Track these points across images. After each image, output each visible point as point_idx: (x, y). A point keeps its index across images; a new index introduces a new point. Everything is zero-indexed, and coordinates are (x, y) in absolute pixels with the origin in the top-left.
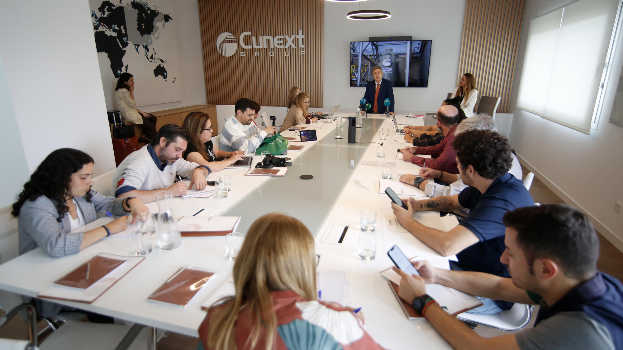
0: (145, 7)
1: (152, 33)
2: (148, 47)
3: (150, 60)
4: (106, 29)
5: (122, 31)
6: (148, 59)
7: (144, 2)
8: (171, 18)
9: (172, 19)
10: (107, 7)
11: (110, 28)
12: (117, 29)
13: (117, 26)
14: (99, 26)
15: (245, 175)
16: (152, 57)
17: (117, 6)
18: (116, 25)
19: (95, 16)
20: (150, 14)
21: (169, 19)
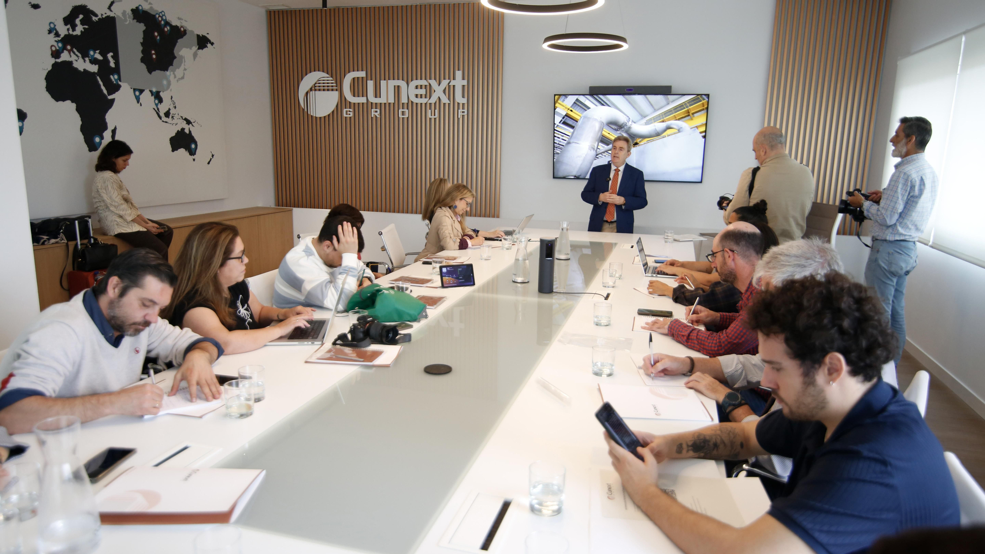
0: (160, 19)
1: (171, 67)
2: (161, 94)
3: (164, 119)
4: (77, 58)
5: (109, 62)
6: (160, 118)
7: (157, 11)
8: (212, 41)
9: (212, 44)
10: (81, 16)
11: (85, 55)
12: (100, 57)
13: (99, 53)
14: (63, 52)
15: (306, 362)
16: (167, 114)
17: (102, 15)
18: (98, 51)
19: (55, 32)
20: (168, 33)
21: (208, 44)
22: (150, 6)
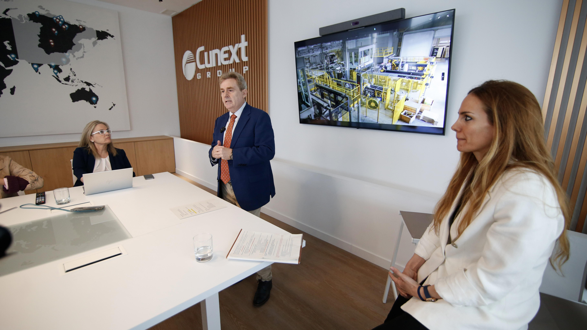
0: (58, 20)
2: (60, 67)
3: (64, 82)
5: (6, 47)
6: (59, 81)
7: (55, 15)
8: (112, 34)
16: (67, 79)
20: (67, 29)
21: (107, 36)
22: (47, 12)
